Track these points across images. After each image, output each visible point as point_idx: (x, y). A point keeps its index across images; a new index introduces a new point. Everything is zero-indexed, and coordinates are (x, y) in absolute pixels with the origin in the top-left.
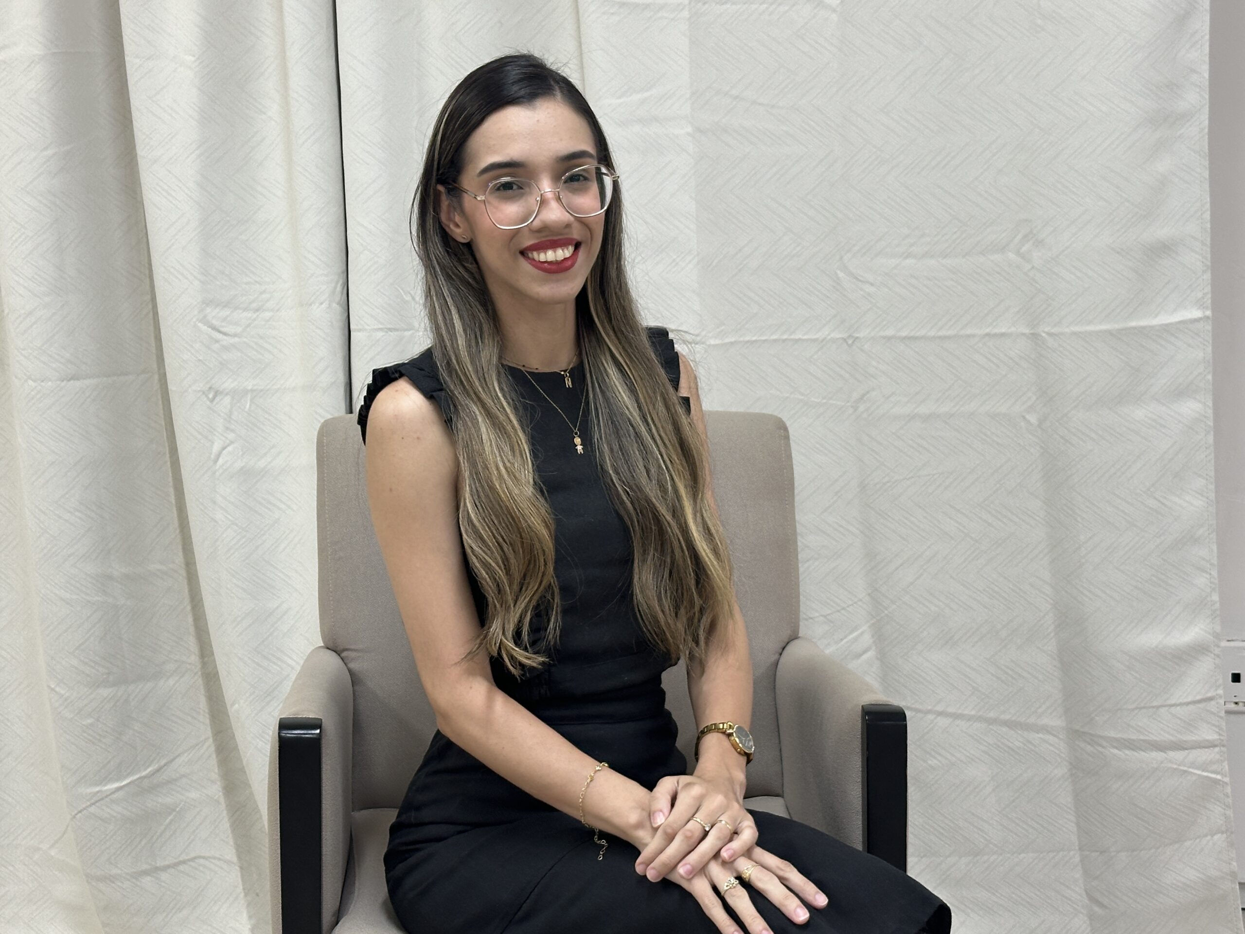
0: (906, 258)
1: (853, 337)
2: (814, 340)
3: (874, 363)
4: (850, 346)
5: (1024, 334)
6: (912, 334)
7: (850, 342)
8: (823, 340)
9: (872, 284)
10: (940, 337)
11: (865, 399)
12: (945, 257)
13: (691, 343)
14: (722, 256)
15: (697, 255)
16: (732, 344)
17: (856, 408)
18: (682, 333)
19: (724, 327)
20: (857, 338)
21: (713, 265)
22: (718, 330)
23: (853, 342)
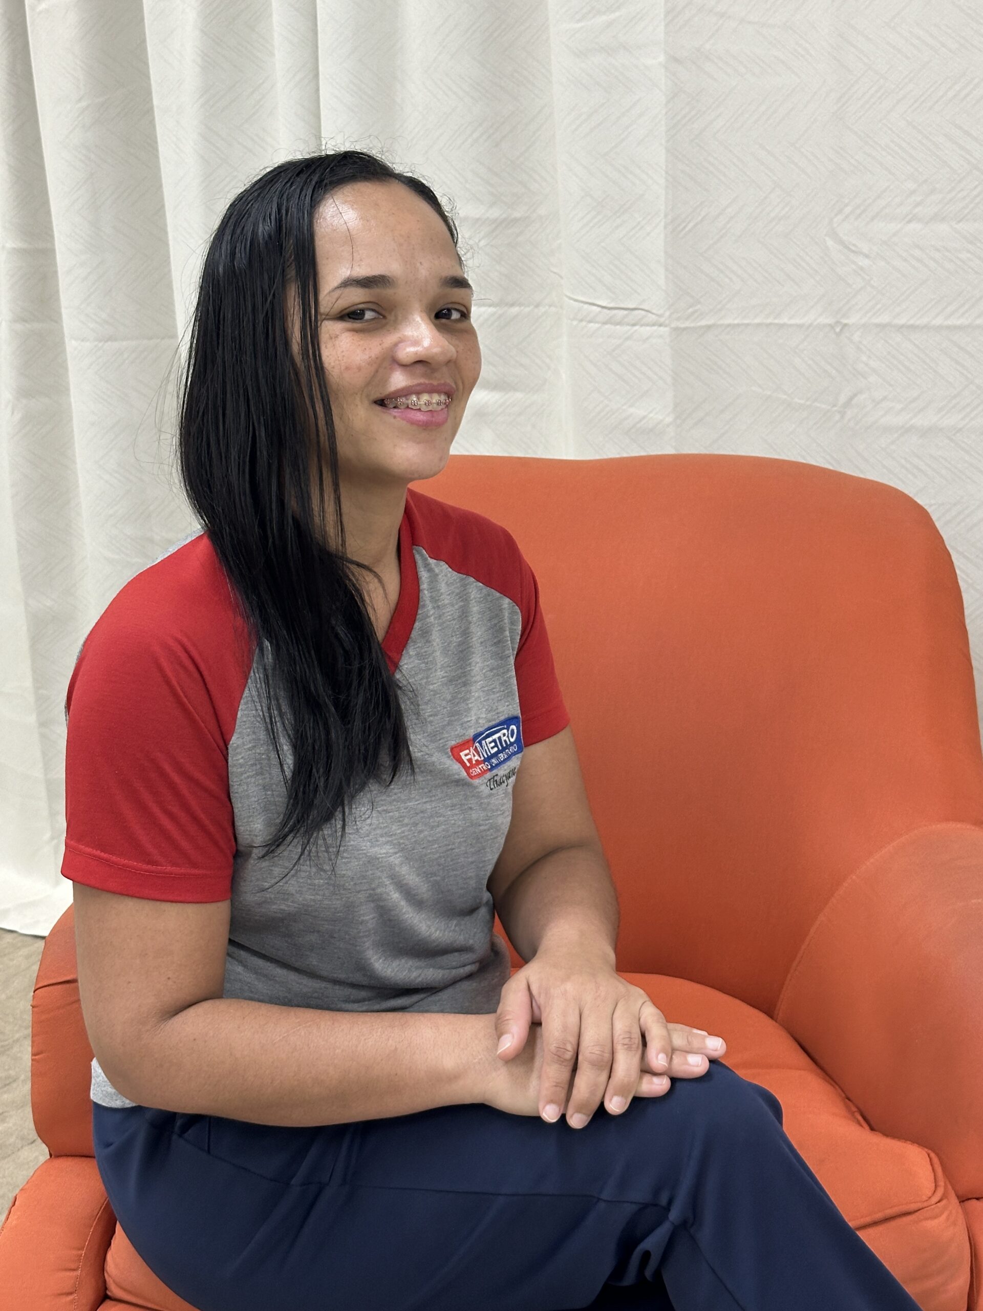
0: (910, 221)
1: (842, 323)
2: (800, 326)
3: (864, 358)
4: (838, 334)
6: (911, 322)
7: (838, 330)
8: (810, 325)
9: (867, 256)
10: (948, 327)
11: (854, 401)
12: (959, 222)
13: (654, 325)
14: (700, 218)
15: (666, 216)
16: (709, 327)
17: (843, 414)
18: (643, 313)
19: (699, 306)
20: (846, 325)
21: (687, 229)
22: (691, 310)
23: (841, 330)
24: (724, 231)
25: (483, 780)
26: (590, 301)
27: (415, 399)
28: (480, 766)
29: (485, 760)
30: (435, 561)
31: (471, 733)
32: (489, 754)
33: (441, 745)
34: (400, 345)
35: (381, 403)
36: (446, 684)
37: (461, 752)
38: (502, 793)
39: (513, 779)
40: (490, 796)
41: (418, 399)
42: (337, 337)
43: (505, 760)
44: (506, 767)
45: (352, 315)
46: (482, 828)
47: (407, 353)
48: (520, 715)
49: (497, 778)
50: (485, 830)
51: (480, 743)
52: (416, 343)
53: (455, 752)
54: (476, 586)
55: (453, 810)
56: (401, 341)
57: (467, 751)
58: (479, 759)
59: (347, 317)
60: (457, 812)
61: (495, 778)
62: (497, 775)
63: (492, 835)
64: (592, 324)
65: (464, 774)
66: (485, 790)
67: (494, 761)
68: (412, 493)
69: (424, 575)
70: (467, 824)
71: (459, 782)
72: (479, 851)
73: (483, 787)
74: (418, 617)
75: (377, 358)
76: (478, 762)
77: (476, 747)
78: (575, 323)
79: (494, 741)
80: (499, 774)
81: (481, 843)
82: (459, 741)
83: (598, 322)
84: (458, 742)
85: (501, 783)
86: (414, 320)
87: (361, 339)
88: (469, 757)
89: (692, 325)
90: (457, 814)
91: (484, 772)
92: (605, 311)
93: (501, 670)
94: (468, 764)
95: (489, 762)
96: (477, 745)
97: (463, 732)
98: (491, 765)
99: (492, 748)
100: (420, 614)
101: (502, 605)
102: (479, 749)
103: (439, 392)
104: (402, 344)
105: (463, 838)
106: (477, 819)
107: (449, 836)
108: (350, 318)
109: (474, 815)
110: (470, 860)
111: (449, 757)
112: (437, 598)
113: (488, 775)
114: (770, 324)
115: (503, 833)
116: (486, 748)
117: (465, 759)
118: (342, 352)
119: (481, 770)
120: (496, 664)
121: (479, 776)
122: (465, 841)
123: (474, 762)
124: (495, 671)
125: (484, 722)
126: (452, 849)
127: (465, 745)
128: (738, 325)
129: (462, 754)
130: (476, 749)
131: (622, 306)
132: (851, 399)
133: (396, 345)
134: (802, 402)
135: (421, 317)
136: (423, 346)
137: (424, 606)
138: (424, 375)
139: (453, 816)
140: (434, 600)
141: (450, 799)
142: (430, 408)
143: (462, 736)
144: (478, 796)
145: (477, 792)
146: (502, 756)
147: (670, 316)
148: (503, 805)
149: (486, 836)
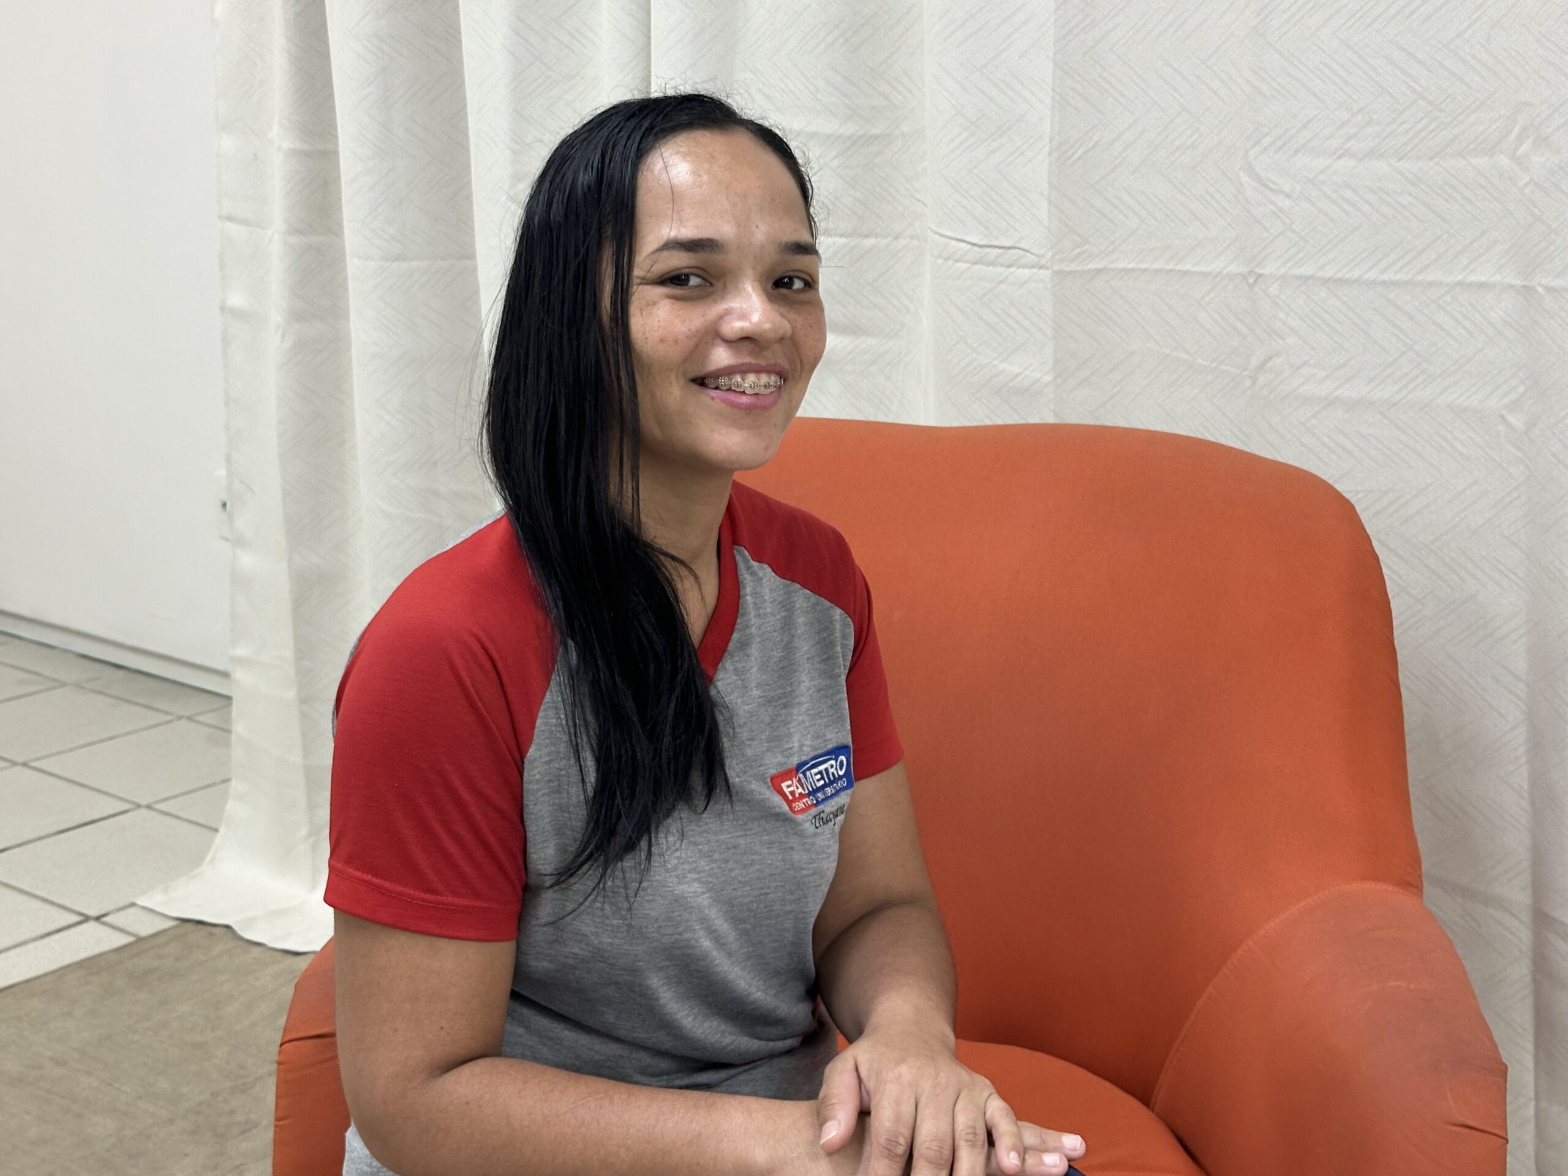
0: (1340, 157)
1: (1256, 273)
2: (1207, 275)
3: (1281, 315)
4: (1251, 286)
5: (1511, 286)
6: (1339, 275)
7: (1251, 281)
8: (1219, 274)
9: (1288, 196)
10: (1383, 283)
11: (1268, 365)
12: (1400, 159)
13: (1033, 267)
14: (1092, 144)
15: (1051, 140)
16: (1099, 271)
17: (1254, 381)
18: (1021, 252)
19: (1087, 247)
20: (1260, 275)
21: (1076, 156)
22: (1078, 250)
23: (1256, 281)
24: (1120, 160)
25: (807, 817)
26: (959, 237)
27: (739, 380)
28: (804, 800)
29: (809, 794)
30: (758, 564)
31: (795, 761)
32: (815, 788)
33: (761, 773)
34: (727, 318)
35: (701, 382)
36: (764, 705)
37: (783, 781)
38: (828, 832)
39: (841, 818)
40: (815, 835)
41: (743, 380)
42: (654, 304)
43: (832, 795)
44: (833, 804)
45: (675, 279)
46: (805, 872)
47: (732, 328)
48: (851, 744)
49: (823, 815)
50: (808, 876)
51: (804, 773)
52: (743, 316)
53: (776, 782)
54: (803, 594)
55: (771, 848)
56: (728, 313)
57: (789, 782)
58: (803, 792)
59: (669, 282)
60: (774, 850)
61: (822, 815)
62: (823, 812)
63: (815, 882)
64: (959, 264)
65: (786, 807)
66: (809, 828)
67: (820, 795)
68: (736, 485)
69: (745, 577)
70: (787, 867)
71: (779, 817)
72: (799, 899)
73: (808, 825)
74: (736, 627)
75: (697, 331)
76: (802, 796)
77: (799, 778)
78: (940, 261)
79: (820, 772)
80: (826, 811)
81: (803, 890)
82: (781, 769)
83: (967, 262)
84: (779, 770)
85: (827, 821)
86: (745, 290)
87: (682, 309)
88: (791, 789)
89: (1079, 268)
90: (775, 853)
91: (808, 808)
92: (976, 248)
93: (830, 691)
94: (790, 798)
95: (814, 796)
96: (801, 775)
97: (784, 760)
98: (817, 800)
99: (818, 780)
100: (738, 624)
101: (832, 616)
102: (803, 780)
103: (768, 371)
104: (729, 317)
105: (781, 881)
106: (799, 862)
107: (765, 878)
108: (673, 283)
109: (796, 856)
110: (788, 908)
111: (769, 788)
112: (760, 605)
113: (814, 811)
114: (1171, 270)
115: (827, 881)
116: (811, 780)
117: (787, 791)
118: (659, 321)
119: (805, 805)
120: (824, 683)
121: (802, 811)
122: (784, 886)
123: (797, 795)
124: (822, 692)
125: (809, 750)
126: (768, 894)
127: (787, 775)
128: (1133, 270)
129: (784, 785)
130: (799, 781)
131: (996, 243)
132: (1265, 362)
133: (721, 317)
134: (1207, 363)
135: (753, 287)
136: (750, 322)
137: (744, 614)
138: (752, 353)
139: (770, 854)
140: (757, 607)
141: (768, 835)
142: (756, 391)
143: (783, 764)
144: (801, 834)
145: (800, 830)
146: (829, 791)
147: (1053, 257)
148: (829, 847)
149: (809, 882)
